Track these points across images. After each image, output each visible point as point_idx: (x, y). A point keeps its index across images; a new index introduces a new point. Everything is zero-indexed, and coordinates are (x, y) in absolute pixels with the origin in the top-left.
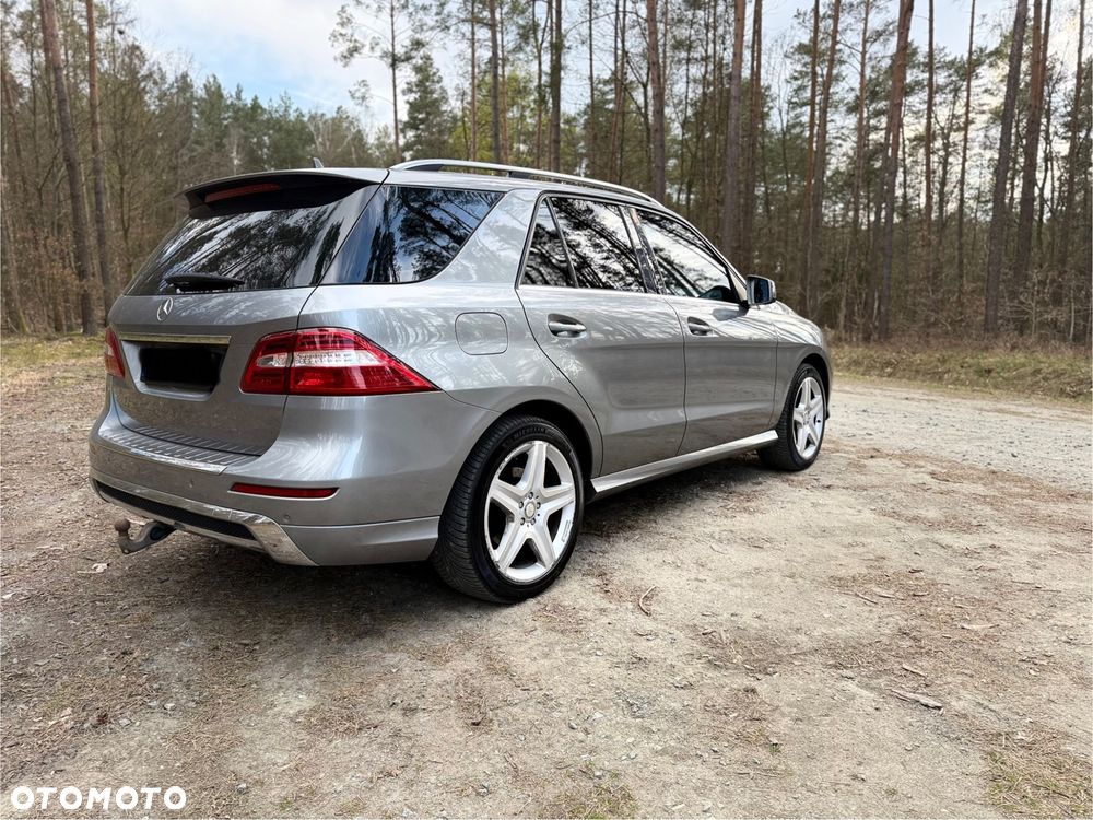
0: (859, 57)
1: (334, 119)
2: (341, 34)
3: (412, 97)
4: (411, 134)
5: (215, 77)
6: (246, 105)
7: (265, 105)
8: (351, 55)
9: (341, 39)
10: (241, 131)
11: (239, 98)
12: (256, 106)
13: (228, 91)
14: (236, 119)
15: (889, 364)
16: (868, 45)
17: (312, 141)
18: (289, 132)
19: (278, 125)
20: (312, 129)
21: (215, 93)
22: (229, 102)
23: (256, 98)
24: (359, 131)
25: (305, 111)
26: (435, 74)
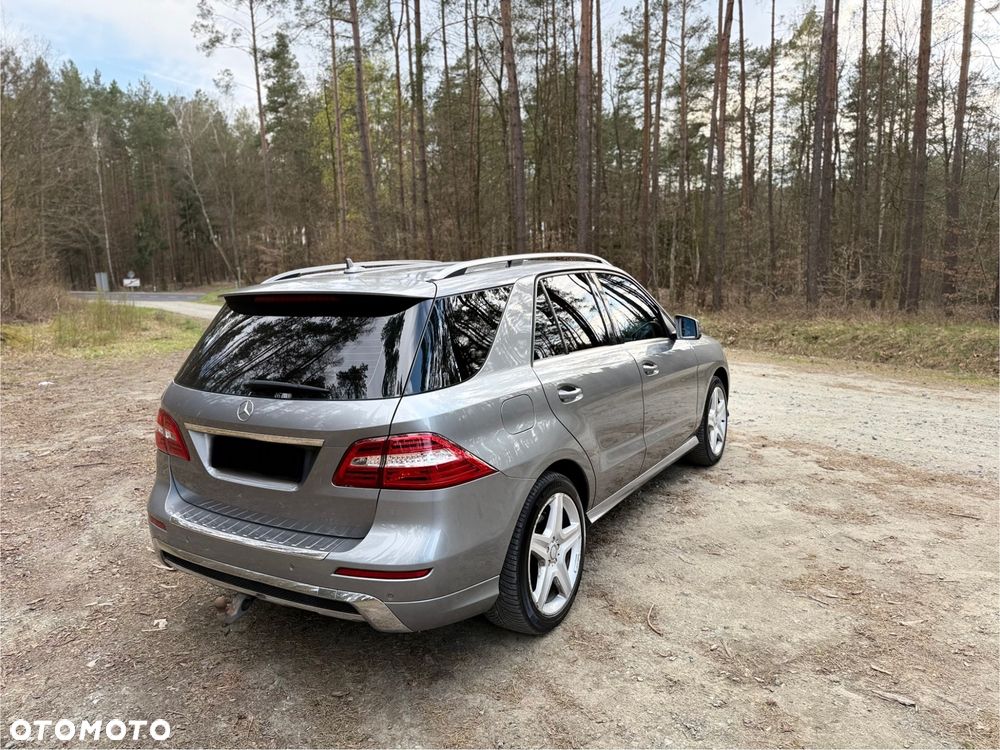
0: (679, 50)
1: (193, 102)
2: (202, 26)
3: (270, 82)
4: (270, 117)
5: (72, 63)
6: (105, 89)
7: (124, 90)
8: (213, 45)
9: (202, 30)
10: (101, 114)
11: (97, 82)
12: (114, 90)
13: (86, 76)
14: (95, 104)
15: (731, 333)
16: (686, 40)
17: (173, 123)
18: (150, 116)
19: (138, 109)
20: (173, 111)
21: (72, 78)
22: (87, 87)
23: (114, 82)
24: (219, 113)
25: (165, 96)
26: (292, 60)
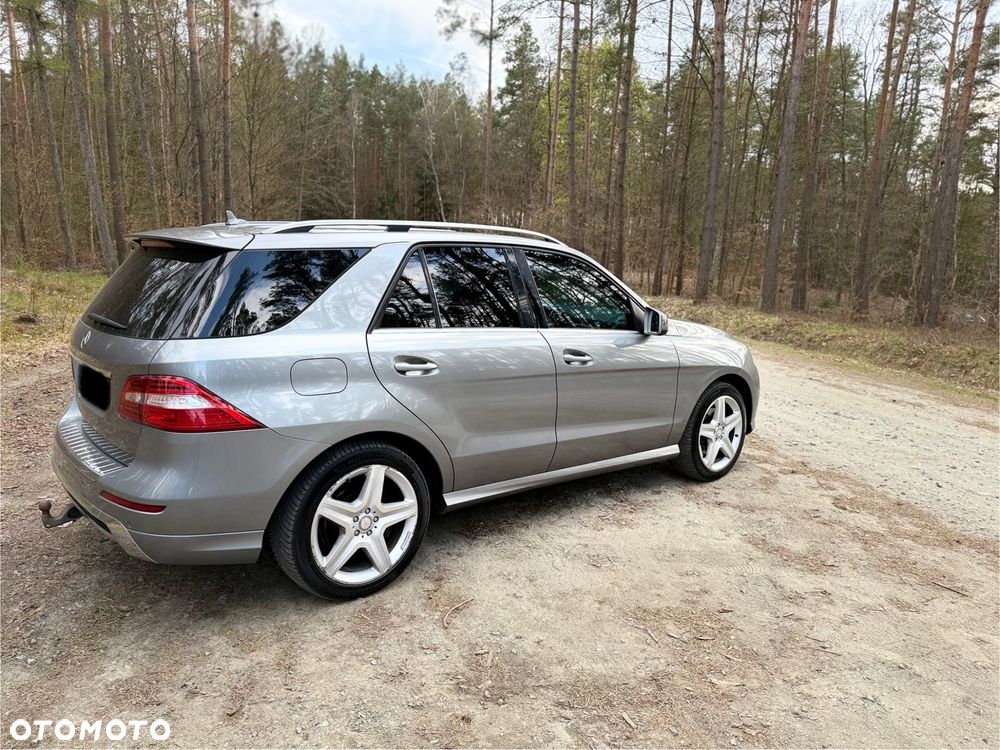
0: (951, 28)
1: (441, 86)
2: (446, 11)
3: (511, 65)
4: (507, 99)
5: (342, 47)
6: (367, 72)
7: (383, 74)
8: (454, 29)
9: (445, 15)
10: (362, 95)
11: (361, 66)
12: (376, 73)
13: (353, 59)
14: (357, 85)
17: (421, 105)
18: (402, 97)
19: (390, 90)
20: (421, 94)
21: (342, 62)
22: (353, 70)
23: (376, 66)
24: (464, 96)
25: (417, 78)
26: (532, 44)
